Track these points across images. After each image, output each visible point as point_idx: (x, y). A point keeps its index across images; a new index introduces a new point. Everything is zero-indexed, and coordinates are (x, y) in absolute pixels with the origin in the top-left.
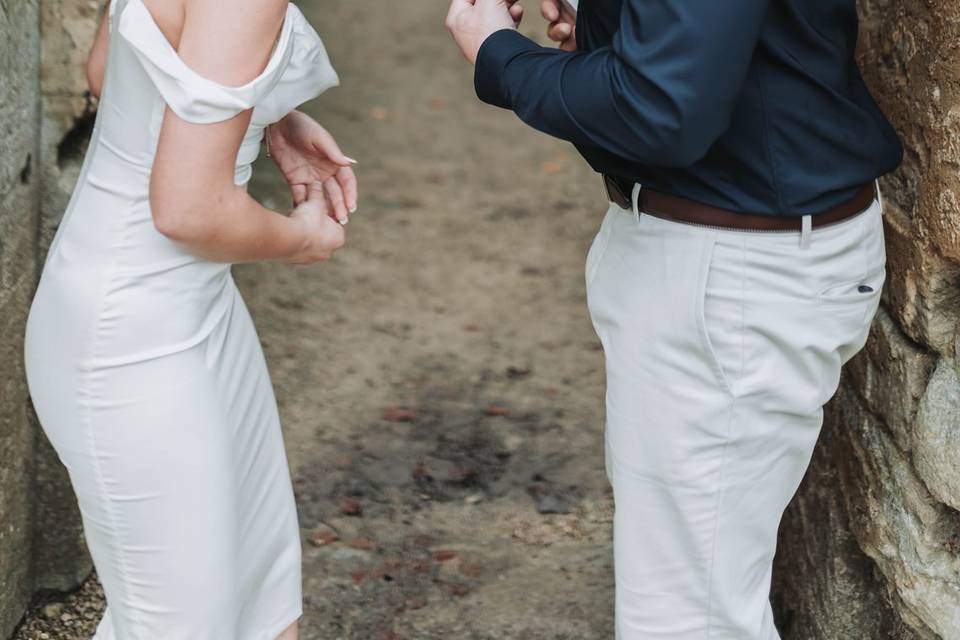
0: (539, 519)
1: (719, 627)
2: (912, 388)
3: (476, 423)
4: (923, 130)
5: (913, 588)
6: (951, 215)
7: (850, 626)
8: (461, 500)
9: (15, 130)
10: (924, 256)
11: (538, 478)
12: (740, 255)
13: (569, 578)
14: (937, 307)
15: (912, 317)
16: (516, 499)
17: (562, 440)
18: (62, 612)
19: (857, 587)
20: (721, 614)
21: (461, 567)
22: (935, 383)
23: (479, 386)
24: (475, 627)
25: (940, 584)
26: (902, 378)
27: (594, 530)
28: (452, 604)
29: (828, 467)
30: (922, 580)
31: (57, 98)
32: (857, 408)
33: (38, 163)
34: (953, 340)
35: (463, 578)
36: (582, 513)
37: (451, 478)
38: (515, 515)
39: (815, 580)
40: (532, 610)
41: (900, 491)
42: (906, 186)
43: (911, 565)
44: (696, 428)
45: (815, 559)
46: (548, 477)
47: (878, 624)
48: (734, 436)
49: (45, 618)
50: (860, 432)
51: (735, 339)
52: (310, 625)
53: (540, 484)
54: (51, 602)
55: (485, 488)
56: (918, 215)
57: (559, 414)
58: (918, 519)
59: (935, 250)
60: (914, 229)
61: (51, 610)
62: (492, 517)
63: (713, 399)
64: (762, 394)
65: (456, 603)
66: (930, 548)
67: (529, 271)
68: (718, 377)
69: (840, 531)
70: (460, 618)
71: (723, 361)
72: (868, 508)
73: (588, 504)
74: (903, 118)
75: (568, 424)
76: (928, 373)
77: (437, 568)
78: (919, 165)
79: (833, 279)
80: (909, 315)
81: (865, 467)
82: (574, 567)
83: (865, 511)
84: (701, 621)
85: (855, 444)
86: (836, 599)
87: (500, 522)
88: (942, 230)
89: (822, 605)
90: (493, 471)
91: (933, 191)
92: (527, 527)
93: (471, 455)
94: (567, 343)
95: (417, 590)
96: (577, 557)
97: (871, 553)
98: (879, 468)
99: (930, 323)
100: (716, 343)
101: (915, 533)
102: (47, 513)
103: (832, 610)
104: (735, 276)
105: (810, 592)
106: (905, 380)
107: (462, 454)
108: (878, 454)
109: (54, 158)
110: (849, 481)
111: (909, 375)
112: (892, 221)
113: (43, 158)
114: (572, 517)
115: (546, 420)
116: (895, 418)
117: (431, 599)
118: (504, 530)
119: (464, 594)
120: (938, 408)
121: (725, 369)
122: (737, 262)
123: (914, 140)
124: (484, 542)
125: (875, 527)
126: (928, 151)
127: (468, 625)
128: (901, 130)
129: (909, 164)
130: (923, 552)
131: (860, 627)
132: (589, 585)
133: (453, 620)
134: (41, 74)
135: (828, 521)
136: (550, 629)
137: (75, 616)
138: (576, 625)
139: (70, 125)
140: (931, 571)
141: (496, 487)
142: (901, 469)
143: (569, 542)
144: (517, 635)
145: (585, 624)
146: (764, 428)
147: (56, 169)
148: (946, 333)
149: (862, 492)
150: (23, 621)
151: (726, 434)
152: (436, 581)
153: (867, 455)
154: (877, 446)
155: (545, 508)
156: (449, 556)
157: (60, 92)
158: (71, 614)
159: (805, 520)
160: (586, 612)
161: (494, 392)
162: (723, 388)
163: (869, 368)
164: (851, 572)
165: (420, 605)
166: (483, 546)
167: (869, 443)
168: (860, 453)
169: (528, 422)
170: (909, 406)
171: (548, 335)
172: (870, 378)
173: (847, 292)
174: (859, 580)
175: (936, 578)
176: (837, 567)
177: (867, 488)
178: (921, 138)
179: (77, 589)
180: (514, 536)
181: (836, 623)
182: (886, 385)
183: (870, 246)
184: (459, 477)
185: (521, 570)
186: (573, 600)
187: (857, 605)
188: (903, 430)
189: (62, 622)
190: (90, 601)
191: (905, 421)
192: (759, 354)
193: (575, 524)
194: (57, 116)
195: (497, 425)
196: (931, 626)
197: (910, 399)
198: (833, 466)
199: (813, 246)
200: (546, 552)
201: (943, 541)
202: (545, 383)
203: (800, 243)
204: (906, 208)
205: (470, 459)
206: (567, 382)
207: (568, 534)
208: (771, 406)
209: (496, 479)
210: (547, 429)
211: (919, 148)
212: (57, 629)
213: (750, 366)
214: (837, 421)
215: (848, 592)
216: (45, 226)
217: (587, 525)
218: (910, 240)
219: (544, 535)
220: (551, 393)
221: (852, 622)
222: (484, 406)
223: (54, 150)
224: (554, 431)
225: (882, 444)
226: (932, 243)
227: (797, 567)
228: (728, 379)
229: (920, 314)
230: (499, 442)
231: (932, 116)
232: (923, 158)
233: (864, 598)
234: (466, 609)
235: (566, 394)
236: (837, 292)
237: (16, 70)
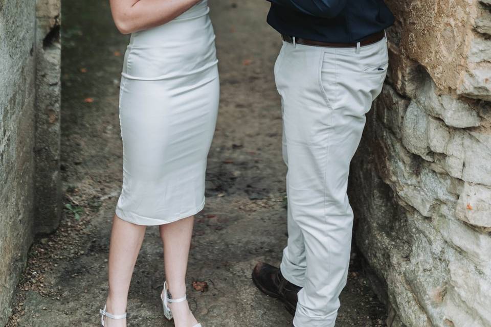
0: (250, 202)
1: (328, 201)
2: (401, 113)
3: (221, 167)
4: (403, 13)
5: (403, 190)
6: (413, 42)
7: (381, 217)
8: (216, 196)
9: (29, 31)
10: (404, 60)
11: (249, 186)
12: (334, 56)
13: (265, 222)
14: (409, 80)
15: (400, 85)
16: (239, 195)
17: (259, 172)
18: (48, 241)
19: (383, 202)
20: (329, 196)
21: (218, 220)
22: (409, 109)
23: (220, 152)
24: (226, 241)
25: (413, 187)
26: (397, 110)
27: (275, 205)
28: (215, 233)
29: (371, 155)
30: (406, 186)
31: (43, 19)
32: (381, 128)
33: (36, 47)
34: (415, 92)
35: (219, 224)
36: (269, 199)
37: (210, 188)
38: (239, 201)
39: (367, 202)
40: (250, 234)
41: (398, 154)
42: (397, 35)
43: (402, 181)
44: (319, 122)
45: (367, 194)
46: (253, 186)
47: (392, 215)
48: (333, 124)
49: (41, 244)
50: (383, 136)
51: (333, 87)
52: (155, 243)
53: (250, 189)
54: (43, 238)
55: (226, 191)
56: (402, 45)
57: (257, 162)
58: (404, 162)
59: (408, 57)
60: (400, 51)
61: (43, 241)
62: (230, 202)
63: (325, 111)
64: (343, 108)
65: (217, 233)
66: (409, 173)
67: (239, 106)
68: (327, 102)
69: (376, 180)
70: (219, 238)
71: (328, 96)
72: (386, 165)
73: (271, 195)
74: (396, 9)
75: (260, 166)
76: (407, 106)
77: (208, 221)
78: (402, 27)
79: (368, 65)
80: (399, 85)
81: (385, 149)
82: (267, 218)
83: (385, 167)
84: (322, 199)
85: (381, 142)
86: (375, 207)
87: (233, 203)
88: (410, 49)
89: (370, 211)
90: (229, 184)
91: (406, 35)
92: (245, 205)
93: (219, 179)
94: (258, 134)
95: (199, 229)
96: (268, 214)
97: (388, 182)
98: (390, 148)
99: (407, 86)
100: (327, 90)
101: (403, 168)
102: (40, 199)
103: (374, 211)
104: (332, 64)
105: (365, 208)
106: (399, 111)
107: (215, 178)
108: (389, 143)
109: (42, 45)
110: (379, 158)
111: (400, 108)
112: (392, 50)
113: (37, 45)
114: (265, 201)
115: (251, 165)
116: (395, 127)
117: (206, 232)
118: (236, 206)
119: (220, 230)
120: (410, 118)
121: (329, 100)
122: (333, 59)
123: (400, 17)
124: (227, 211)
125: (389, 171)
126: (405, 20)
127: (223, 240)
128: (395, 14)
129: (398, 27)
130: (406, 175)
131: (385, 217)
132: (273, 224)
133: (216, 239)
134: (37, 9)
135: (371, 177)
136: (258, 240)
137: (54, 243)
138: (268, 238)
139: (48, 31)
140: (409, 182)
141: (231, 190)
142: (398, 146)
143: (263, 209)
144: (244, 243)
145: (272, 237)
146: (344, 122)
147: (42, 50)
148: (413, 90)
149: (384, 159)
150: (32, 245)
151: (330, 124)
152: (208, 225)
153: (385, 144)
154: (389, 140)
155: (252, 197)
156: (213, 216)
157: (44, 17)
158: (52, 242)
159: (362, 180)
160: (272, 233)
161: (227, 154)
162: (329, 106)
163: (386, 110)
164: (381, 195)
165: (202, 234)
166: (227, 212)
167: (386, 140)
168: (383, 145)
169: (243, 165)
170: (400, 120)
171: (249, 131)
172: (386, 114)
173: (374, 70)
174: (384, 199)
175: (411, 185)
176: (375, 194)
177: (385, 157)
178: (402, 16)
179: (53, 233)
180: (240, 208)
181: (376, 217)
182: (392, 115)
183: (382, 53)
184: (215, 187)
185: (244, 220)
186: (267, 229)
187: (383, 208)
188: (398, 131)
189: (49, 245)
190: (59, 237)
191: (399, 127)
192: (342, 93)
193: (266, 203)
194: (43, 27)
195: (229, 167)
196: (410, 204)
197: (400, 118)
198: (373, 154)
199: (361, 52)
200: (254, 213)
201: (413, 170)
202: (249, 150)
203: (356, 52)
204: (397, 45)
205: (219, 181)
206: (259, 149)
207: (263, 207)
208: (347, 113)
209: (231, 187)
210: (252, 168)
211: (401, 20)
212: (47, 248)
213: (338, 98)
214: (374, 135)
215: (379, 204)
216: (38, 74)
217: (271, 203)
218: (399, 55)
219: (253, 207)
220: (252, 154)
221: (382, 215)
222: (223, 160)
223: (42, 41)
224: (255, 168)
225: (391, 139)
226: (407, 55)
227: (360, 200)
228: (330, 103)
229: (403, 84)
230: (231, 173)
231: (406, 6)
232: (403, 24)
233: (386, 206)
234: (222, 234)
235: (260, 154)
236: (370, 70)
237: (29, 6)
